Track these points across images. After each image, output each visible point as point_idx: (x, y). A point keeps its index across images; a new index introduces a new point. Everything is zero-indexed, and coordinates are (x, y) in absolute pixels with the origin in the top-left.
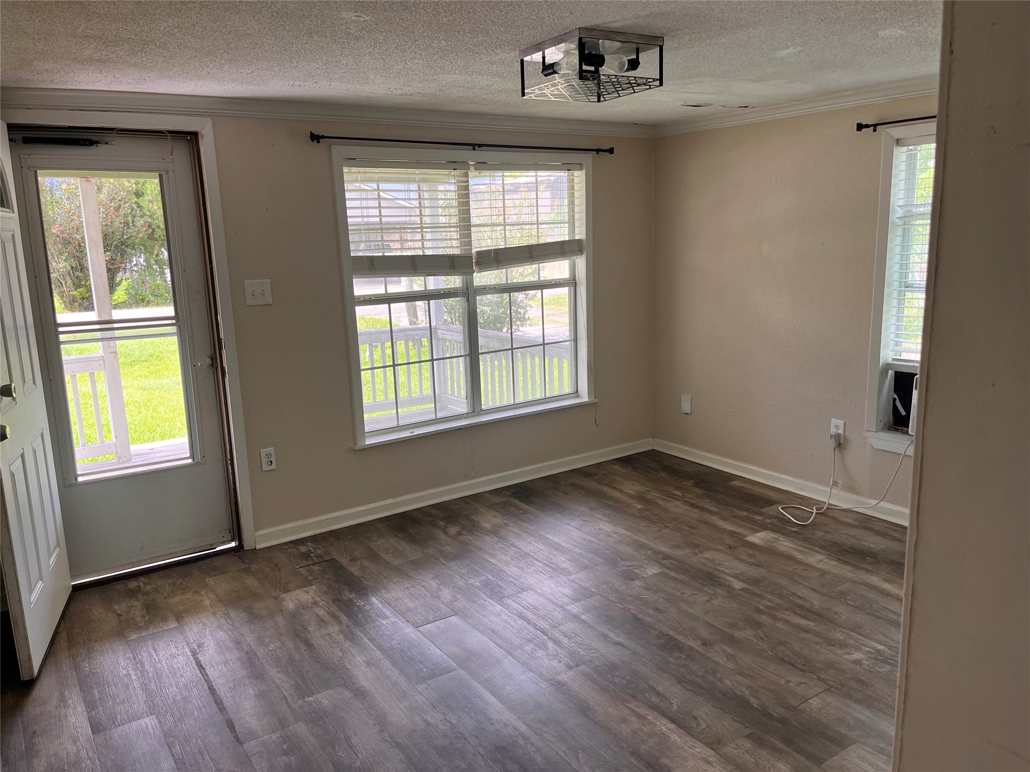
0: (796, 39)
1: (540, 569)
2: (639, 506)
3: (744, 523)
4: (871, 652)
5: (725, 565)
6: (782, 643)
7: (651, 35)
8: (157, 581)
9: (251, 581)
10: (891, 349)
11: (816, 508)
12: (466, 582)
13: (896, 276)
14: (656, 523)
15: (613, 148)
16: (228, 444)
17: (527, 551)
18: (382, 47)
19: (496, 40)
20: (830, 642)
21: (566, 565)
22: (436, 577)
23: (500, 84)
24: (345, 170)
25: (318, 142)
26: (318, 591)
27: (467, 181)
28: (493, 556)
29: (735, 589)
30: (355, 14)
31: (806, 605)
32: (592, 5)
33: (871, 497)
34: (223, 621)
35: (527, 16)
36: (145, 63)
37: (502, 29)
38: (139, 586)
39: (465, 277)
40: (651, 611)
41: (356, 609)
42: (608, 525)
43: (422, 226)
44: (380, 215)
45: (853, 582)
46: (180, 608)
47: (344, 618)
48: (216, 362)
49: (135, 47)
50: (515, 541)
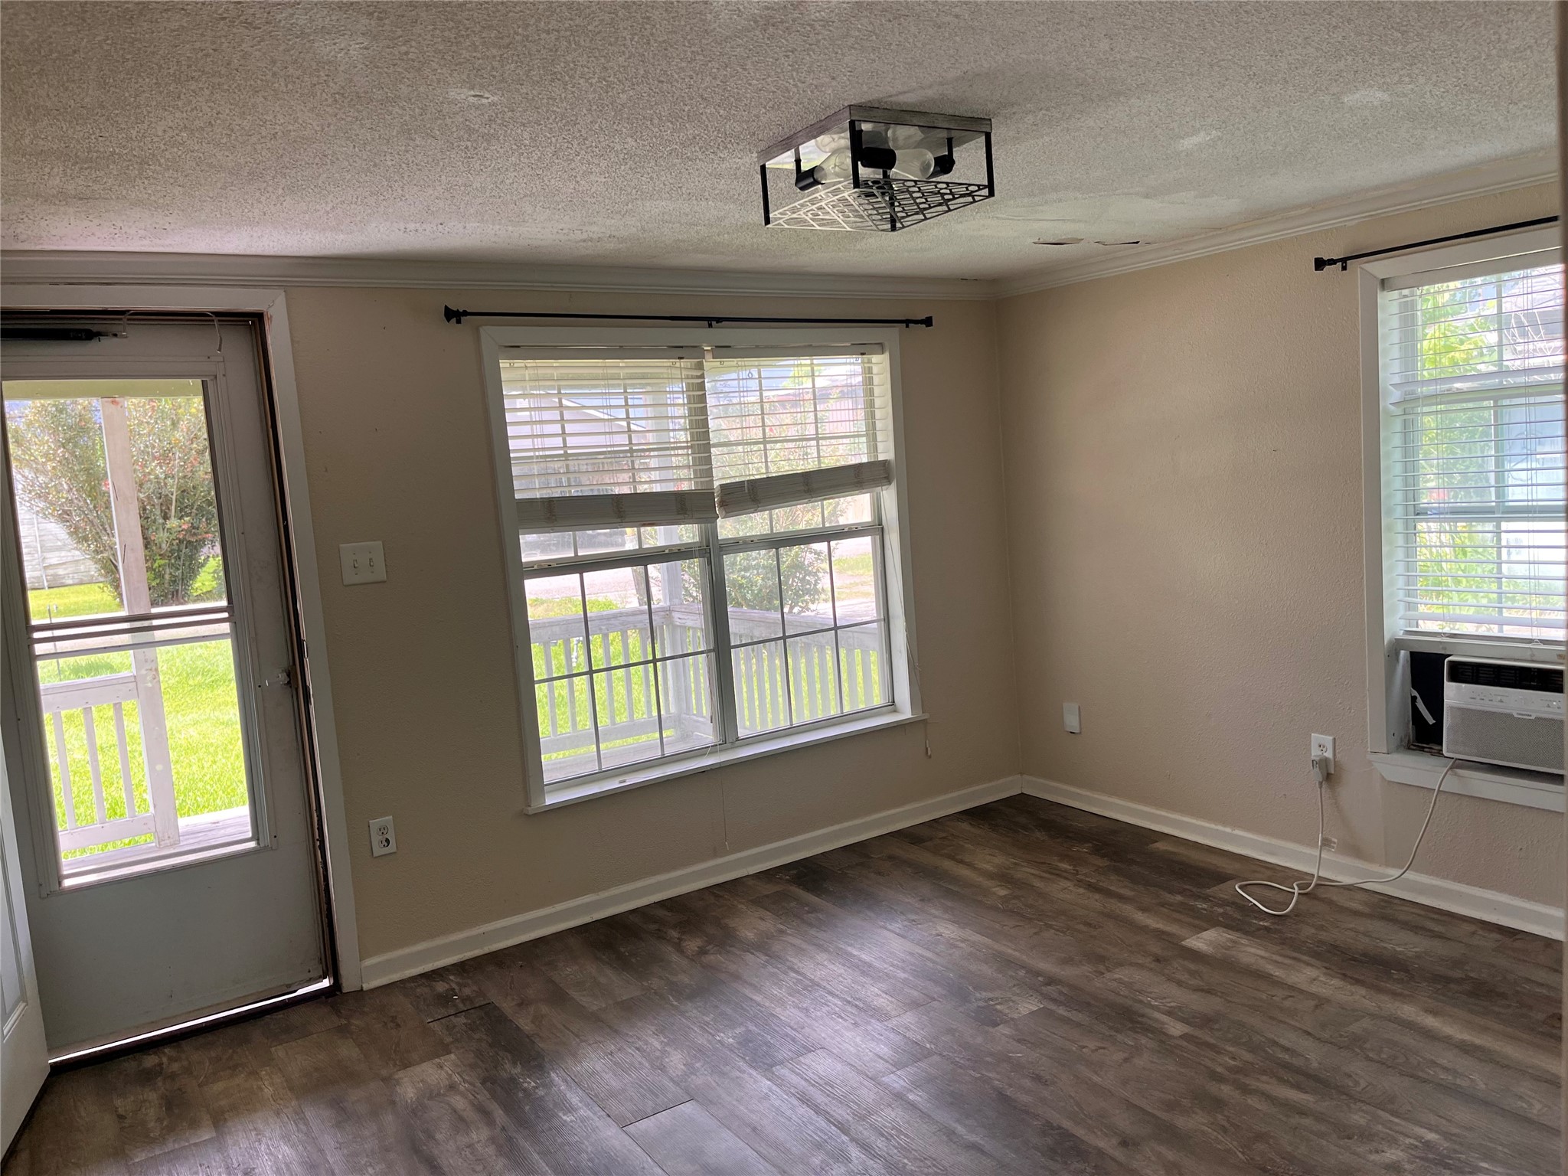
0: (1208, 116)
1: (837, 1009)
2: (1003, 892)
3: (1176, 915)
4: (1416, 1147)
5: (1151, 993)
6: (1260, 1137)
7: (970, 115)
8: (193, 1054)
9: (348, 1050)
10: (1399, 616)
11: (1297, 885)
12: (710, 1037)
13: (1399, 497)
14: (1031, 919)
15: (931, 318)
16: (315, 815)
17: (816, 980)
18: (531, 153)
19: (715, 133)
20: (1346, 1133)
21: (883, 1001)
22: (661, 1031)
23: (737, 216)
24: (504, 364)
25: (459, 322)
26: (459, 1063)
27: (702, 376)
28: (757, 989)
29: (1171, 1036)
30: (472, 93)
31: (1296, 1062)
32: (865, 61)
33: (1388, 864)
34: (292, 1126)
35: (760, 86)
36: (153, 198)
37: (722, 112)
38: (160, 1064)
39: (703, 525)
40: (1027, 1083)
41: (521, 1095)
42: (951, 927)
43: (631, 449)
44: (564, 433)
45: (1373, 1016)
46: (222, 1103)
47: (499, 1114)
48: (295, 679)
49: (128, 169)
50: (795, 961)
